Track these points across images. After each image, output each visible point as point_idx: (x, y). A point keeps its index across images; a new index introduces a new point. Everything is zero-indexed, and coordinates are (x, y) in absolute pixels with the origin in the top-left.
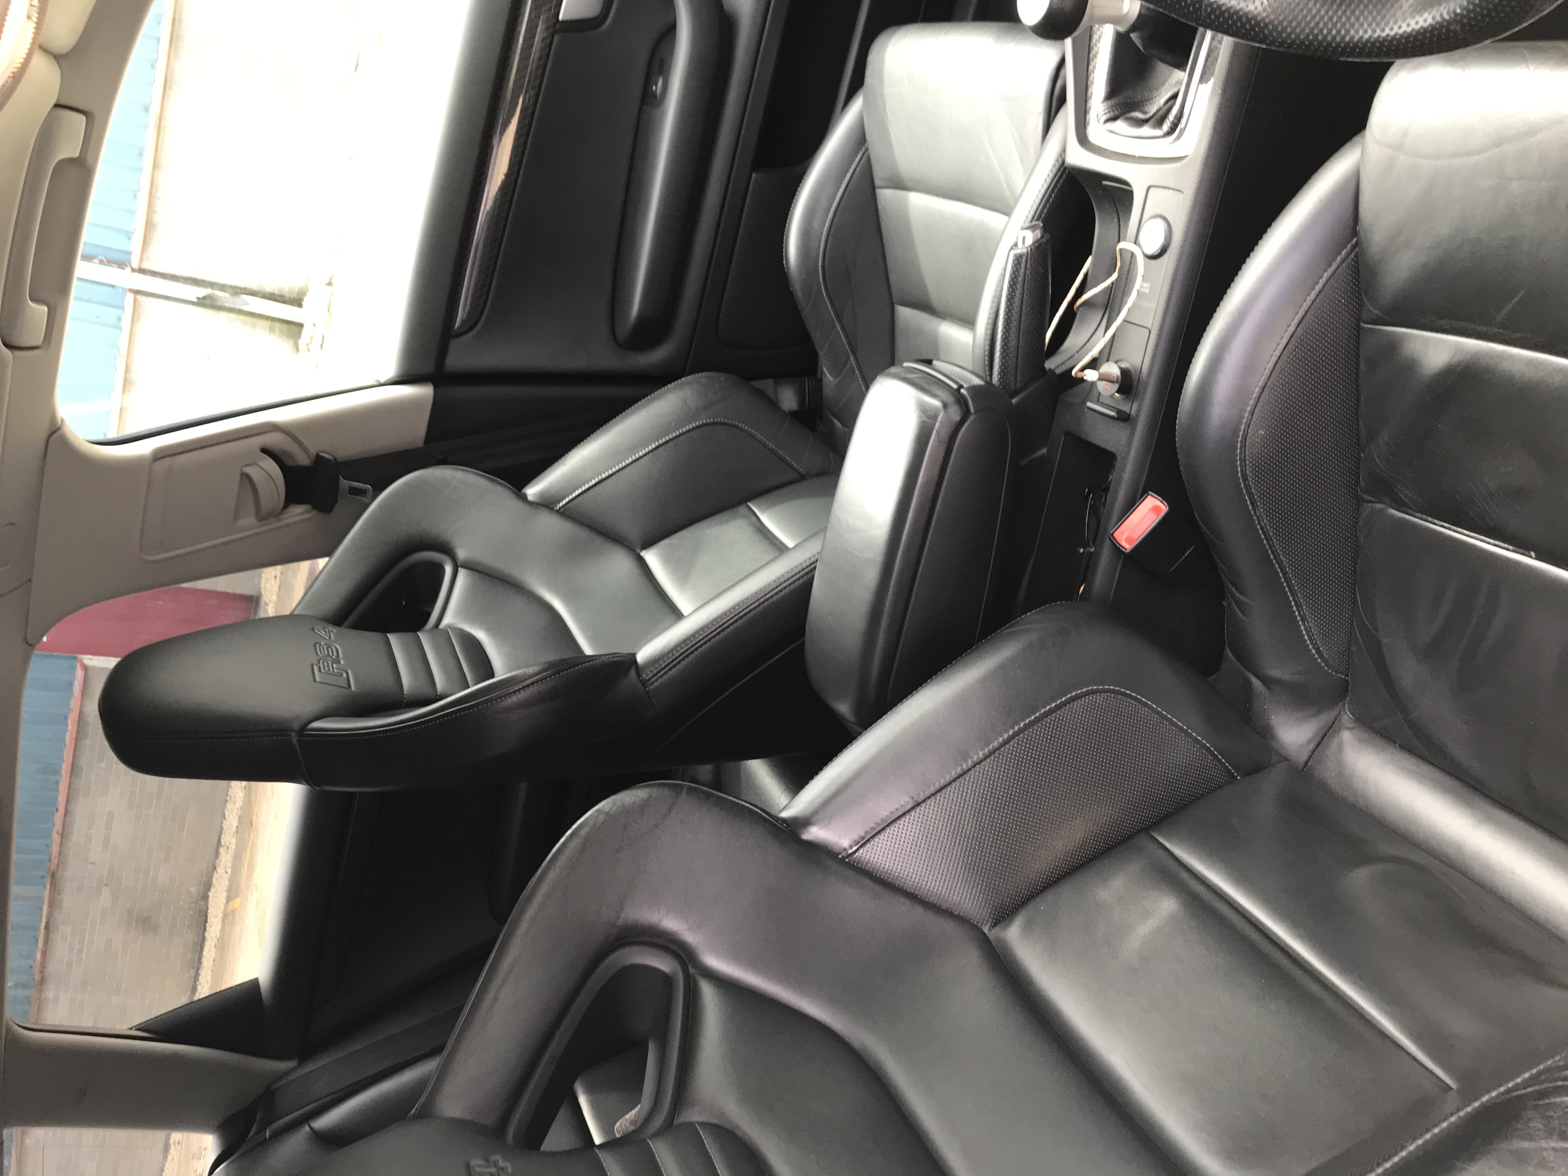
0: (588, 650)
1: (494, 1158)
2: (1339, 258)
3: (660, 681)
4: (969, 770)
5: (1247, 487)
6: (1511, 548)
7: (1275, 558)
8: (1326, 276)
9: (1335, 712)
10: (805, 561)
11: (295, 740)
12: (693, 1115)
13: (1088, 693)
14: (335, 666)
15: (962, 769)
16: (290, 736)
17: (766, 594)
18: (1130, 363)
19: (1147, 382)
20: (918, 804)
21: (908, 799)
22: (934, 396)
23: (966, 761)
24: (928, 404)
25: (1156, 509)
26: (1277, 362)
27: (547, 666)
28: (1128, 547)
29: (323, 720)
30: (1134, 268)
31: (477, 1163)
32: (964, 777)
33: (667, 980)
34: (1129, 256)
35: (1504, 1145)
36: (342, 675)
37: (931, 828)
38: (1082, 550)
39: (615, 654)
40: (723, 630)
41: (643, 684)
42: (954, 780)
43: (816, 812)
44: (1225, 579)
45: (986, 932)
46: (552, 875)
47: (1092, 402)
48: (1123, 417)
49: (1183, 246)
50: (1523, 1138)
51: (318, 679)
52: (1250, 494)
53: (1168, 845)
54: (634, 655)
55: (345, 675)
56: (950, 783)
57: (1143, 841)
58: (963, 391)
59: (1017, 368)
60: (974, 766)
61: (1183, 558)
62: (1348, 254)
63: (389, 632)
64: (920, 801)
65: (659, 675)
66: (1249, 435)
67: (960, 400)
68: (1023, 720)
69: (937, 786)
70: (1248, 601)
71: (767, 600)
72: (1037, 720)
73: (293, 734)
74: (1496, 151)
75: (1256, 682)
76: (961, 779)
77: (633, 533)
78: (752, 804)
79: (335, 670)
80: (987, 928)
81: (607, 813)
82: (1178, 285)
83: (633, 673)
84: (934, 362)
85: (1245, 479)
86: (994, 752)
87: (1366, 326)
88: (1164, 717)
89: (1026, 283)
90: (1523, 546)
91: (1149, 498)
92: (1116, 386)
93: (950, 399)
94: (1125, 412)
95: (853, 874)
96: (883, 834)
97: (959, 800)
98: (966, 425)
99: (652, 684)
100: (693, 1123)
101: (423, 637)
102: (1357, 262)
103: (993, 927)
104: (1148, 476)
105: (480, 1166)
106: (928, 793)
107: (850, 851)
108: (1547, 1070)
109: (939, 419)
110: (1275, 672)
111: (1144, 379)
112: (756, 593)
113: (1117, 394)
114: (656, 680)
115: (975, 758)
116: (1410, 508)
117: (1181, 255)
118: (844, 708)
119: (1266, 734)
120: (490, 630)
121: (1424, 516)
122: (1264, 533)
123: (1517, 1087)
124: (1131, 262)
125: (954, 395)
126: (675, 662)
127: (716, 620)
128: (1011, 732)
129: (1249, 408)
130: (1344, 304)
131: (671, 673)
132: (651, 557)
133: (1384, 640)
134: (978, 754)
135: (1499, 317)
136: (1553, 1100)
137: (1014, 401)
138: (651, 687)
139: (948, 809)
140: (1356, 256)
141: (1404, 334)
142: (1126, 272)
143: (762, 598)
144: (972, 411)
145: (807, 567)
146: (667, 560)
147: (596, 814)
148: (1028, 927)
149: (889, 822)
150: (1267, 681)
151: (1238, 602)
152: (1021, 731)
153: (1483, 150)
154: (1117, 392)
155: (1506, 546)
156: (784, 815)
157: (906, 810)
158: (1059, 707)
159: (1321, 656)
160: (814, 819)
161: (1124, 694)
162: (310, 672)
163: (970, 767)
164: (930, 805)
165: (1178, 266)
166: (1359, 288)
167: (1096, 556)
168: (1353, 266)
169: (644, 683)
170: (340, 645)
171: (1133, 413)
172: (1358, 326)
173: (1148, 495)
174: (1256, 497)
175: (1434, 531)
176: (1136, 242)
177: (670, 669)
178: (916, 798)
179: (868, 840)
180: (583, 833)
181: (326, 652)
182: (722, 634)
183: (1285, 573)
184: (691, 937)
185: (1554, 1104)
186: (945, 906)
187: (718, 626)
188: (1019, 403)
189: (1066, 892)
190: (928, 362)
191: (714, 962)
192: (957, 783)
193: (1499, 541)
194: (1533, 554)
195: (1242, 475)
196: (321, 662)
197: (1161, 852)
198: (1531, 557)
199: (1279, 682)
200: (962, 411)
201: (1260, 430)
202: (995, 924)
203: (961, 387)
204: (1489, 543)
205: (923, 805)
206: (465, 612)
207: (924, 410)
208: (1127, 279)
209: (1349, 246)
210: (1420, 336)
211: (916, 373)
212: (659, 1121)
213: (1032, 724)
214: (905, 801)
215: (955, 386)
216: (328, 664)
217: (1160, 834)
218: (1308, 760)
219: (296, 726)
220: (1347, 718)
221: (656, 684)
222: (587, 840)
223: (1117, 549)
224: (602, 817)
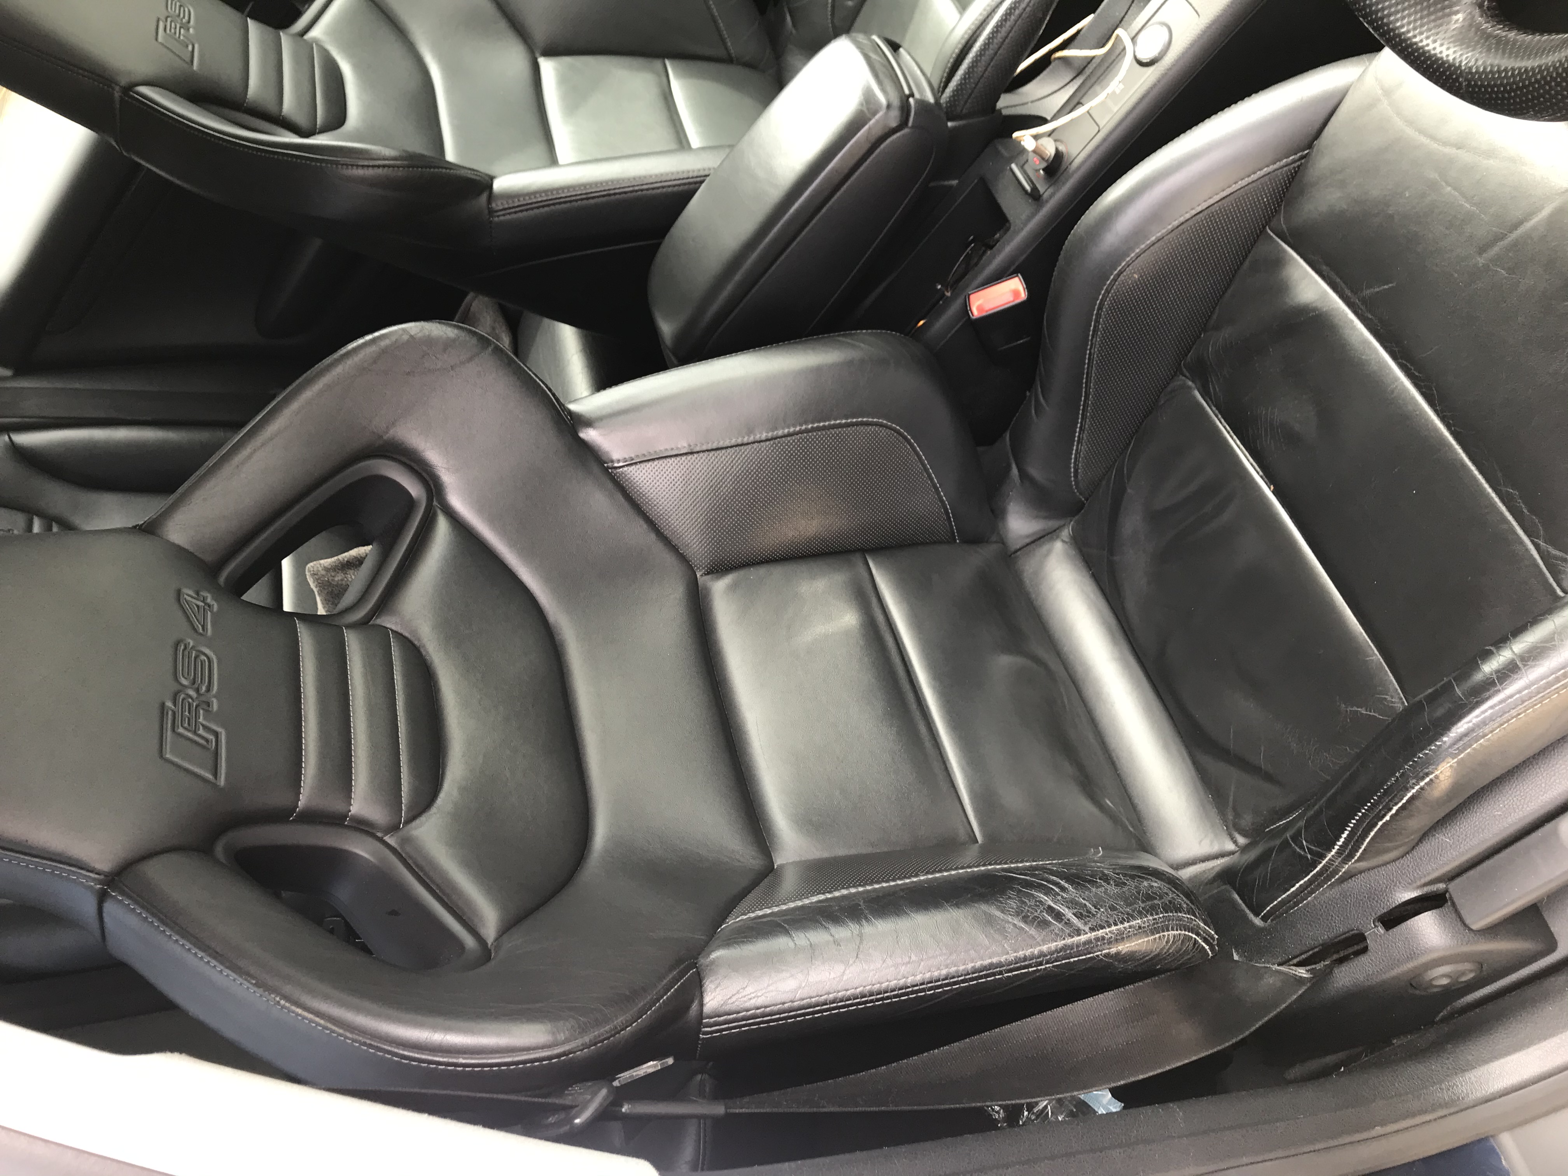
0: (451, 155)
1: (204, 593)
2: (1285, 161)
3: (508, 217)
4: (748, 444)
5: (1098, 315)
6: (1261, 473)
7: (1086, 383)
8: (1266, 170)
9: (1061, 522)
10: (693, 171)
11: (117, 95)
12: (389, 622)
13: (876, 424)
14: (182, 31)
15: (742, 440)
16: (113, 89)
17: (642, 185)
18: (1067, 148)
19: (1073, 174)
20: (692, 453)
21: (686, 445)
22: (883, 90)
23: (749, 436)
24: (874, 95)
25: (1016, 293)
26: (1182, 223)
27: (404, 154)
28: (976, 313)
29: (152, 88)
30: (1119, 61)
31: (188, 592)
32: (740, 448)
33: (410, 503)
34: (1122, 47)
35: (984, 907)
36: (187, 46)
37: (693, 477)
38: (939, 287)
39: (473, 170)
40: (587, 199)
41: (489, 212)
42: (731, 447)
43: (601, 418)
44: (1037, 378)
45: (698, 576)
46: (339, 370)
47: (1017, 165)
48: (1035, 196)
49: (1169, 69)
50: (998, 908)
51: (160, 39)
52: (1097, 321)
53: (874, 571)
54: (492, 178)
55: (190, 48)
56: (727, 448)
57: (857, 559)
58: (911, 100)
59: (971, 95)
60: (754, 443)
61: (1015, 344)
62: (1294, 161)
63: (252, 18)
64: (695, 450)
65: (509, 211)
66: (1125, 274)
67: (905, 108)
68: (813, 423)
69: (715, 446)
70: (1045, 405)
71: (642, 190)
72: (824, 428)
73: (117, 88)
74: (1453, 151)
75: (1015, 471)
76: (737, 448)
77: (540, 32)
78: (547, 387)
79: (182, 37)
80: (701, 573)
81: (411, 336)
82: (1147, 100)
83: (484, 197)
84: (901, 50)
85: (1100, 308)
86: (776, 438)
87: (1269, 231)
88: (926, 470)
89: (1020, 20)
90: (1269, 477)
91: (1016, 279)
92: (1044, 165)
93: (896, 102)
94: (1039, 191)
95: (610, 485)
96: (650, 463)
97: (727, 465)
98: (898, 134)
99: (498, 216)
100: (387, 628)
101: (286, 40)
102: (1296, 172)
103: (705, 574)
104: (1027, 258)
105: (189, 595)
106: (704, 448)
107: (616, 465)
108: (1043, 868)
109: (877, 117)
110: (1035, 472)
111: (1071, 172)
112: (634, 179)
113: (1042, 172)
114: (504, 215)
115: (758, 437)
116: (1211, 400)
117: (1164, 75)
118: (667, 328)
119: (997, 514)
120: (357, 67)
121: (1217, 412)
122: (1089, 359)
123: (1016, 870)
124: (1119, 54)
125: (901, 101)
126: (529, 207)
127: (585, 185)
128: (798, 429)
129: (1137, 251)
130: (1264, 202)
131: (520, 215)
132: (548, 67)
133: (1129, 491)
134: (761, 433)
135: (1367, 292)
136: (1033, 892)
137: (950, 124)
138: (496, 219)
139: (715, 468)
140: (1299, 167)
141: (1293, 258)
142: (1110, 61)
143: (638, 185)
144: (910, 124)
145: (692, 178)
146: (563, 80)
147: (401, 332)
148: (733, 588)
149: (661, 456)
150: (1023, 474)
151: (1038, 404)
152: (807, 431)
153: (1445, 144)
154: (1043, 170)
155: (1259, 470)
156: (572, 407)
157: (679, 453)
158: (847, 425)
159: (1076, 476)
160: (597, 424)
161: (905, 438)
162: (155, 24)
163: (750, 441)
164: (702, 458)
165: (1155, 85)
166: (1284, 196)
167: (948, 302)
168: (1292, 174)
169: (491, 212)
170: (195, 11)
171: (1045, 196)
172: (1264, 227)
173: (1017, 276)
174: (1100, 326)
175: (1217, 427)
176: (1133, 39)
177: (521, 211)
178: (692, 447)
179: (636, 463)
180: (383, 343)
181: (177, 11)
182: (585, 202)
183: (1087, 397)
184: (448, 478)
185: (1032, 895)
186: (675, 542)
187: (584, 192)
188: (954, 129)
189: (777, 572)
190: (895, 47)
191: (457, 501)
192: (733, 450)
193: (1256, 463)
194: (1272, 487)
195: (1100, 304)
196: (169, 20)
197: (865, 575)
198: (1270, 488)
199: (1032, 481)
200: (901, 121)
201: (1134, 273)
202: (708, 574)
203: (912, 95)
204: (1248, 460)
205: (696, 455)
206: (337, 31)
207: (868, 98)
208: (1108, 67)
209: (1299, 155)
210: (1302, 267)
211: (880, 56)
212: (359, 615)
213: (818, 429)
214: (683, 445)
215: (907, 92)
216: (176, 26)
217: (873, 560)
218: (1020, 549)
219: (124, 82)
220: (1066, 533)
221: (502, 218)
222: (384, 351)
223: (965, 308)
224: (405, 337)
